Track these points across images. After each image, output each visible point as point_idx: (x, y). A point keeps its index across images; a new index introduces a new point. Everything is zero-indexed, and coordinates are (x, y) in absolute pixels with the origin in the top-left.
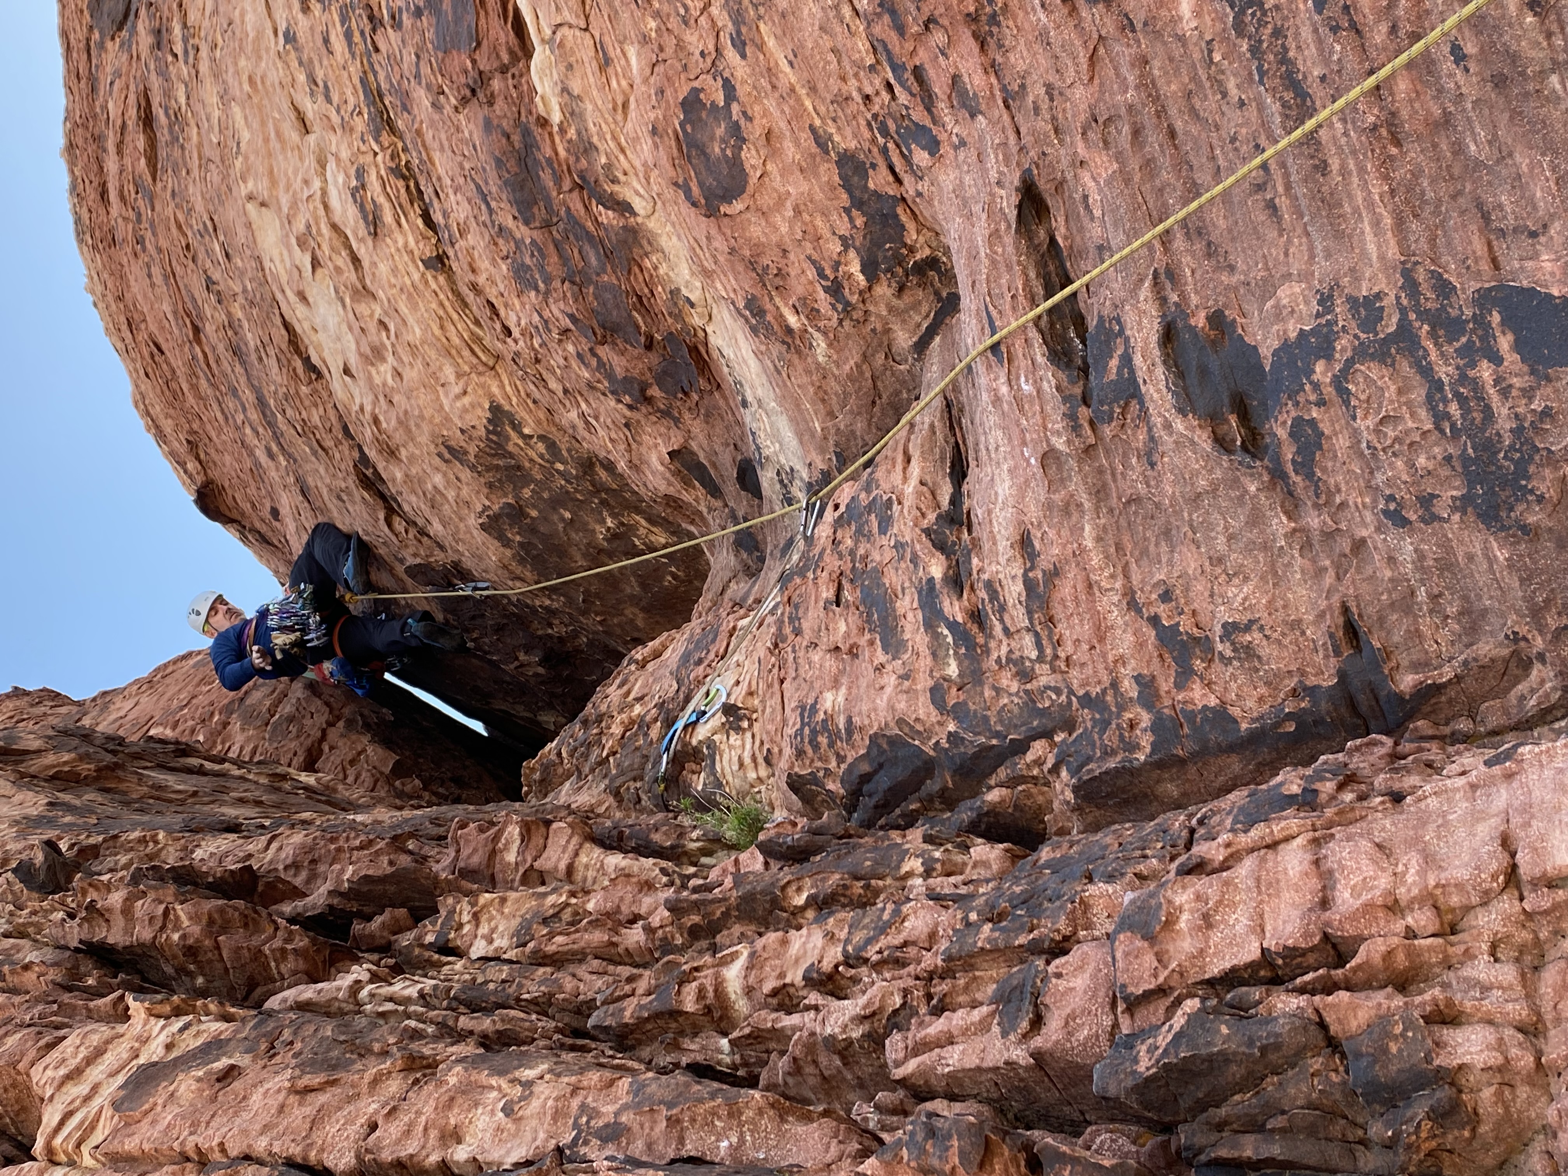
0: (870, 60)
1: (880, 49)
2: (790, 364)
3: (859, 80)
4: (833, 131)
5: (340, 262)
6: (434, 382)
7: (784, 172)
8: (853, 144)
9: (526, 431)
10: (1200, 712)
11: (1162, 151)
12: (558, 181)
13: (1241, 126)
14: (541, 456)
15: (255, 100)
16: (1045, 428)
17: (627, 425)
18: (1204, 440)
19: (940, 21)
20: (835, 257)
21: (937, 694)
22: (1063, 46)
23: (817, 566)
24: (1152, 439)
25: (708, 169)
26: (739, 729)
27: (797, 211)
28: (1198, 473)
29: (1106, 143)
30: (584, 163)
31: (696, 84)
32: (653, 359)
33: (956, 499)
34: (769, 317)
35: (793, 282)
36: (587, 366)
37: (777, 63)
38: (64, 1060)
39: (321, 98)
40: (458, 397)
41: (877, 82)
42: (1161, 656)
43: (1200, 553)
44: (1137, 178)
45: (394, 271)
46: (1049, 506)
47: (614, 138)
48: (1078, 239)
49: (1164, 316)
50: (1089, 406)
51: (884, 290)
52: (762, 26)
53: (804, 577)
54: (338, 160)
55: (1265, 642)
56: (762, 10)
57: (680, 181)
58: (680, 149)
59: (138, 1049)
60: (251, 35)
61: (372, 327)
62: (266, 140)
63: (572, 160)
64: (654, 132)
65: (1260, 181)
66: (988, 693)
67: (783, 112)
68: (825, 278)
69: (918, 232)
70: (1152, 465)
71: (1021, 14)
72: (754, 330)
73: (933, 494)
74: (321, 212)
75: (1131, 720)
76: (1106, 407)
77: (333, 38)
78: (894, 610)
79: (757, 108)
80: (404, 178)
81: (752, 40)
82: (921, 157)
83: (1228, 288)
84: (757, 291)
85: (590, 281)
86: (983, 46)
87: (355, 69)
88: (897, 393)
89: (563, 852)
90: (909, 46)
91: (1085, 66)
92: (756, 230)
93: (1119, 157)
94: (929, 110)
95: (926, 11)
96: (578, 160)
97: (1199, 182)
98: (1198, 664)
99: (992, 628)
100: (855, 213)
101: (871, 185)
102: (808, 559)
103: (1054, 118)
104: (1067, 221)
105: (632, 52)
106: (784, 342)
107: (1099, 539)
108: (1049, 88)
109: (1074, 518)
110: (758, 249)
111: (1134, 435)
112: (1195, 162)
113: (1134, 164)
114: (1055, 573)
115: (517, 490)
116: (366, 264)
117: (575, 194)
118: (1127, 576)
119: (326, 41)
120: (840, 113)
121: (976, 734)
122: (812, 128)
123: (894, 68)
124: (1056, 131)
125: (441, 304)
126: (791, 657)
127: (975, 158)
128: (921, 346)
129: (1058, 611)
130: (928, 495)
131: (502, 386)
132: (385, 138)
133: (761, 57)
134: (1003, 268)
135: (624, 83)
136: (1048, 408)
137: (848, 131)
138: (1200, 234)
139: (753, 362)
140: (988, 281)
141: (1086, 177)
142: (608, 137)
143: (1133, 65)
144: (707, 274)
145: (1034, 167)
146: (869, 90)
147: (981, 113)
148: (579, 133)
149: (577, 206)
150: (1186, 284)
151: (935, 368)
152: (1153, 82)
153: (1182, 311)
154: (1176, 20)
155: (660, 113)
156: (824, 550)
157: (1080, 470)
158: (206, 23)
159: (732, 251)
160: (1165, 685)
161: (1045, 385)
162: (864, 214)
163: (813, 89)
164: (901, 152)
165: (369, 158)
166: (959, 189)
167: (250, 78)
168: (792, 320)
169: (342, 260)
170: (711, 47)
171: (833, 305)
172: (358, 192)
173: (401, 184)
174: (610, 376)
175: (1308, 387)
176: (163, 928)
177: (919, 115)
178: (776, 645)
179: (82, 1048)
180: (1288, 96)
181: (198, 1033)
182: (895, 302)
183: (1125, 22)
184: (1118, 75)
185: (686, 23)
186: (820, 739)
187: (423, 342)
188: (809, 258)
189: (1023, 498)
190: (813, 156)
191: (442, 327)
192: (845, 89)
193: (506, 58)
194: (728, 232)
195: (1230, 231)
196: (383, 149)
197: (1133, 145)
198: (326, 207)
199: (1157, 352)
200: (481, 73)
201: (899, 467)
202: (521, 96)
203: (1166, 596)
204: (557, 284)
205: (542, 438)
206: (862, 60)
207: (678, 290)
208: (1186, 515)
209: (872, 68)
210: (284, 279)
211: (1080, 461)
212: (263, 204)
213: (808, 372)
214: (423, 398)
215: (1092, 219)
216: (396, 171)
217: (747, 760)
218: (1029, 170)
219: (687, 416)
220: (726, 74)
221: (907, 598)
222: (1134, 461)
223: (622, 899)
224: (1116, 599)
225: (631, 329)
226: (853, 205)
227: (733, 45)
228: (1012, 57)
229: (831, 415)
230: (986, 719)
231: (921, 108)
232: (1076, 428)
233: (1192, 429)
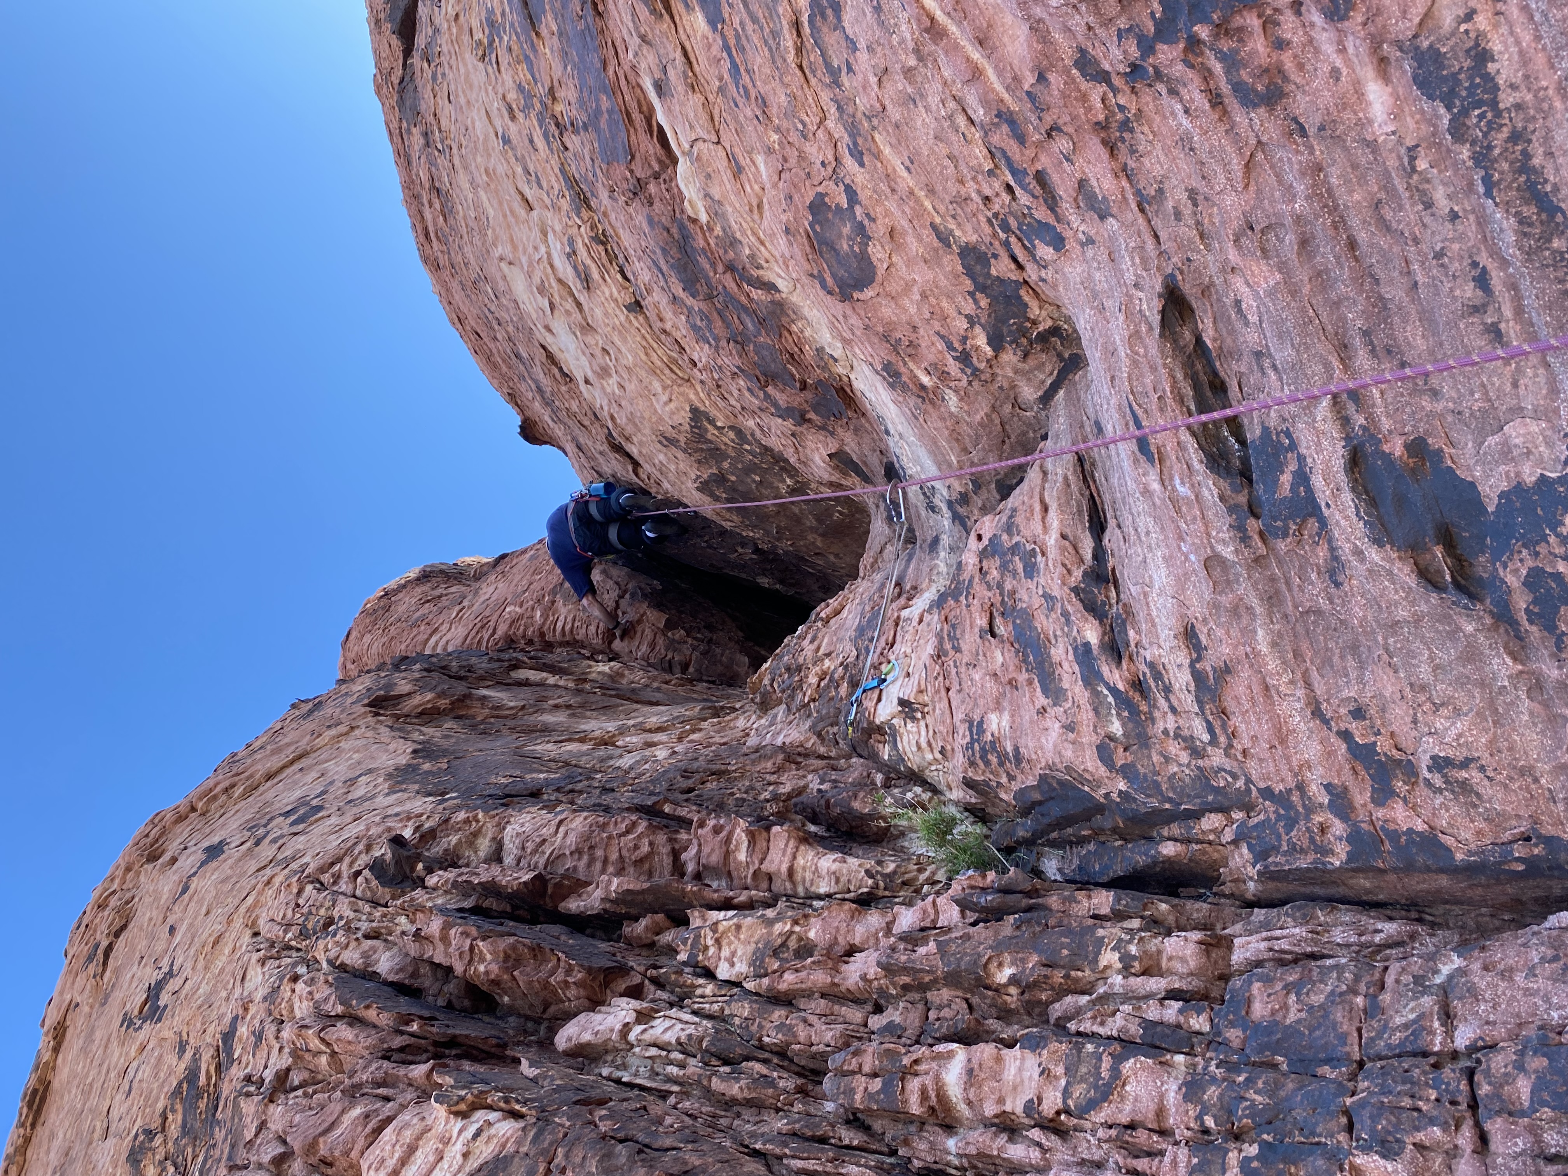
0: (988, 166)
1: (998, 155)
2: (925, 412)
3: (977, 183)
4: (954, 227)
5: (568, 307)
6: (648, 394)
7: (909, 263)
8: (974, 238)
9: (719, 424)
10: (1404, 833)
11: (1338, 263)
12: (713, 265)
13: (1452, 240)
14: (733, 441)
15: (492, 186)
16: (1208, 535)
17: (793, 435)
18: (1406, 574)
19: (1065, 129)
20: (962, 332)
21: (1104, 752)
22: (1210, 152)
23: (968, 593)
24: (1336, 558)
25: (839, 262)
26: (914, 719)
27: (924, 296)
28: (1397, 604)
29: (1264, 250)
30: (731, 254)
31: (820, 189)
32: (808, 395)
33: (1099, 554)
34: (904, 378)
35: (923, 350)
36: (757, 397)
37: (894, 169)
38: (383, 1160)
39: (535, 185)
40: (666, 404)
41: (997, 185)
42: (1353, 768)
43: (1398, 678)
44: (1306, 290)
45: (606, 314)
46: (1215, 606)
47: (754, 234)
48: (1229, 341)
49: (1348, 438)
50: (1257, 516)
51: (1009, 357)
52: (877, 136)
53: (957, 601)
54: (554, 231)
55: (1486, 782)
56: (875, 122)
57: (815, 272)
58: (812, 246)
59: (442, 1151)
60: (481, 138)
61: (598, 352)
62: (505, 216)
63: (721, 252)
64: (787, 231)
65: (1477, 302)
66: (1156, 758)
67: (903, 212)
68: (955, 350)
69: (1041, 308)
70: (1338, 585)
71: (1158, 119)
72: (892, 386)
73: (1075, 548)
74: (549, 270)
75: (1321, 824)
76: (1279, 523)
77: (535, 139)
78: (1049, 656)
79: (878, 209)
80: (603, 244)
81: (869, 150)
82: (1045, 251)
83: (1431, 415)
84: (893, 358)
85: (750, 341)
86: (1112, 149)
87: (554, 162)
88: (1024, 434)
89: (784, 855)
90: (1030, 153)
91: (1240, 174)
92: (887, 311)
93: (1282, 267)
94: (1052, 210)
95: (1049, 119)
96: (726, 252)
97: (1388, 296)
98: (1399, 785)
99: (1155, 699)
100: (978, 295)
101: (994, 272)
102: (958, 583)
103: (1198, 223)
104: (1215, 322)
105: (760, 160)
106: (919, 396)
107: (1274, 644)
108: (1192, 194)
109: (1244, 621)
110: (890, 326)
111: (1313, 551)
112: (1382, 275)
113: (1302, 275)
114: (1225, 671)
115: (718, 463)
116: (586, 307)
117: (728, 275)
118: (1308, 685)
119: (531, 141)
120: (959, 211)
121: (1148, 796)
122: (933, 226)
123: (1014, 173)
124: (1202, 236)
125: (644, 337)
126: (954, 671)
127: (1105, 257)
128: (1047, 398)
129: (1230, 704)
130: (1071, 549)
131: (697, 394)
132: (585, 214)
133: (879, 165)
134: (1146, 369)
135: (756, 187)
136: (1210, 514)
137: (969, 227)
138: (1389, 352)
139: (892, 406)
140: (1130, 379)
141: (1238, 283)
142: (749, 233)
143: (1303, 174)
144: (846, 342)
145: (1177, 273)
146: (988, 192)
147: (1112, 216)
148: (724, 230)
149: (731, 285)
150: (1374, 405)
151: (1061, 420)
152: (1330, 191)
153: (1372, 436)
154: (1364, 123)
155: (790, 215)
156: (972, 577)
157: (1250, 577)
158: (453, 128)
159: (867, 328)
160: (1361, 797)
161: (1206, 493)
162: (987, 296)
163: (931, 191)
164: (1023, 245)
165: (575, 230)
166: (1087, 282)
167: (486, 171)
168: (925, 380)
169: (569, 305)
170: (831, 157)
171: (962, 370)
172: (572, 254)
173: (601, 248)
174: (775, 404)
175: (1552, 539)
176: (471, 961)
177: (1042, 214)
178: (939, 657)
179: (397, 1147)
180: (1531, 211)
181: (489, 1138)
182: (1020, 365)
183: (1293, 126)
184: (1280, 182)
185: (805, 137)
186: (990, 757)
187: (635, 365)
188: (938, 333)
189: (1184, 590)
190: (936, 250)
191: (647, 354)
192: (963, 191)
193: (657, 167)
194: (862, 313)
195: (1431, 352)
196: (584, 222)
197: (1299, 254)
198: (552, 266)
199: (1342, 478)
200: (638, 180)
201: (1038, 516)
202: (673, 198)
203: (1358, 713)
204: (723, 343)
205: (731, 428)
206: (980, 165)
207: (823, 348)
208: (1380, 638)
209: (990, 173)
210: (534, 316)
211: (1249, 569)
212: (510, 263)
213: (943, 419)
214: (641, 404)
215: (1247, 324)
216: (596, 239)
217: (924, 744)
218: (1172, 275)
219: (839, 430)
220: (847, 181)
221: (1061, 645)
222: (1314, 576)
223: (837, 929)
224: (1298, 706)
225: (787, 377)
226: (977, 289)
227: (851, 155)
228: (1146, 161)
229: (966, 451)
230: (1157, 785)
231: (1044, 208)
232: (1245, 539)
233: (1391, 561)
